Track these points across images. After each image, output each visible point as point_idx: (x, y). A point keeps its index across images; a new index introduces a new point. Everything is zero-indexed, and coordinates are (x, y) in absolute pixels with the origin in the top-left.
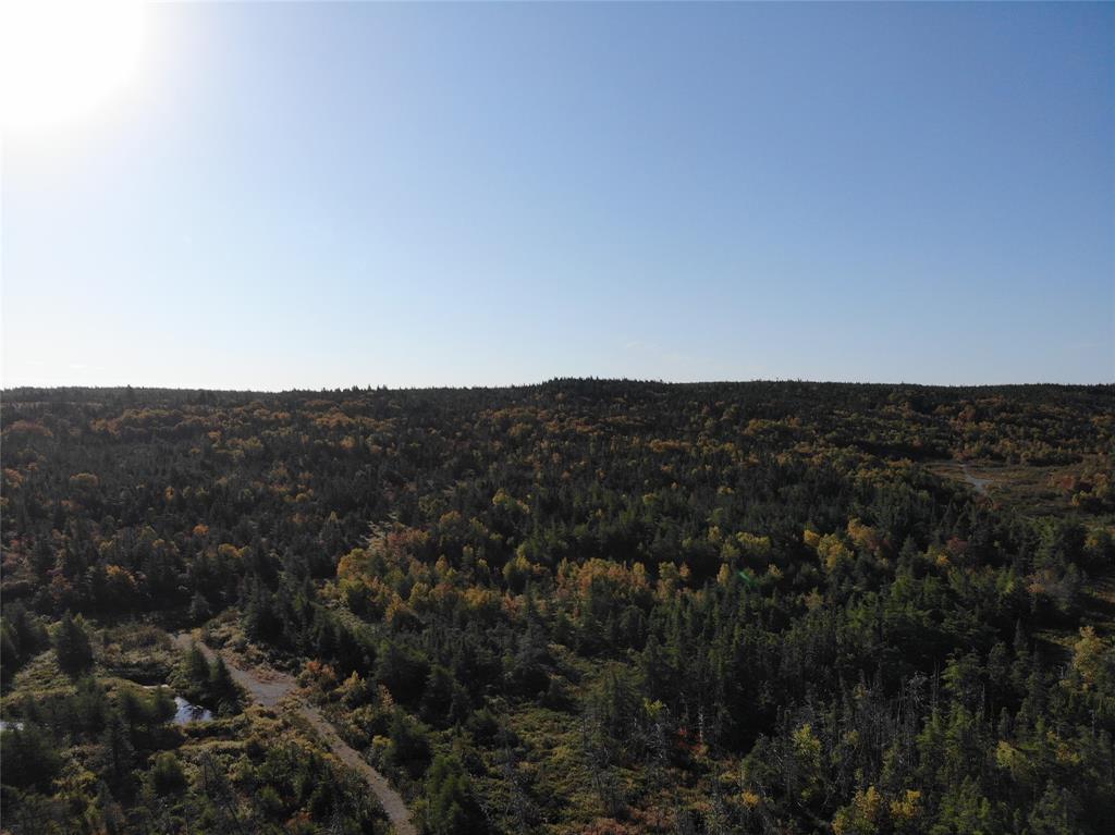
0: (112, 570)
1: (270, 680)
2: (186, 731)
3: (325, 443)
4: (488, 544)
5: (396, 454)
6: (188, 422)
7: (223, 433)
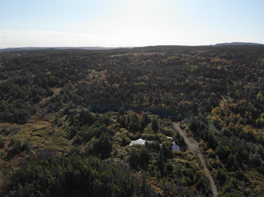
0: (163, 105)
1: (193, 142)
2: (174, 153)
3: (214, 68)
4: (253, 111)
5: (232, 72)
6: (182, 60)
7: (190, 63)
